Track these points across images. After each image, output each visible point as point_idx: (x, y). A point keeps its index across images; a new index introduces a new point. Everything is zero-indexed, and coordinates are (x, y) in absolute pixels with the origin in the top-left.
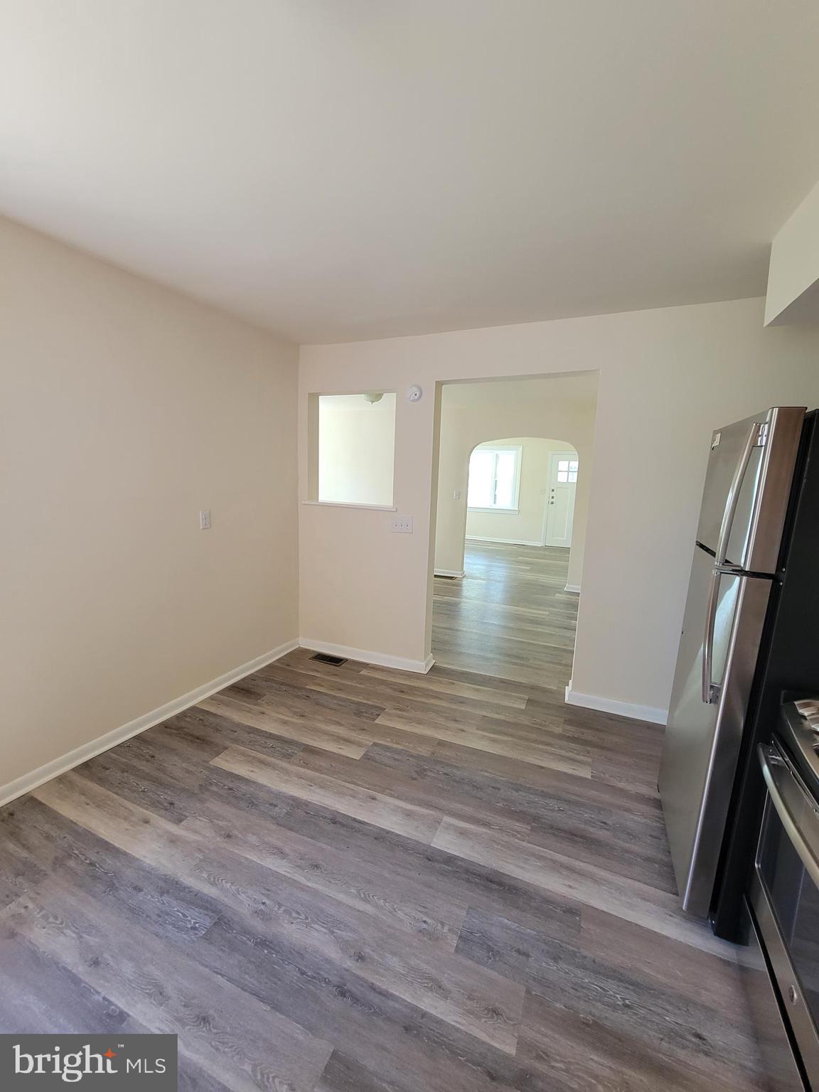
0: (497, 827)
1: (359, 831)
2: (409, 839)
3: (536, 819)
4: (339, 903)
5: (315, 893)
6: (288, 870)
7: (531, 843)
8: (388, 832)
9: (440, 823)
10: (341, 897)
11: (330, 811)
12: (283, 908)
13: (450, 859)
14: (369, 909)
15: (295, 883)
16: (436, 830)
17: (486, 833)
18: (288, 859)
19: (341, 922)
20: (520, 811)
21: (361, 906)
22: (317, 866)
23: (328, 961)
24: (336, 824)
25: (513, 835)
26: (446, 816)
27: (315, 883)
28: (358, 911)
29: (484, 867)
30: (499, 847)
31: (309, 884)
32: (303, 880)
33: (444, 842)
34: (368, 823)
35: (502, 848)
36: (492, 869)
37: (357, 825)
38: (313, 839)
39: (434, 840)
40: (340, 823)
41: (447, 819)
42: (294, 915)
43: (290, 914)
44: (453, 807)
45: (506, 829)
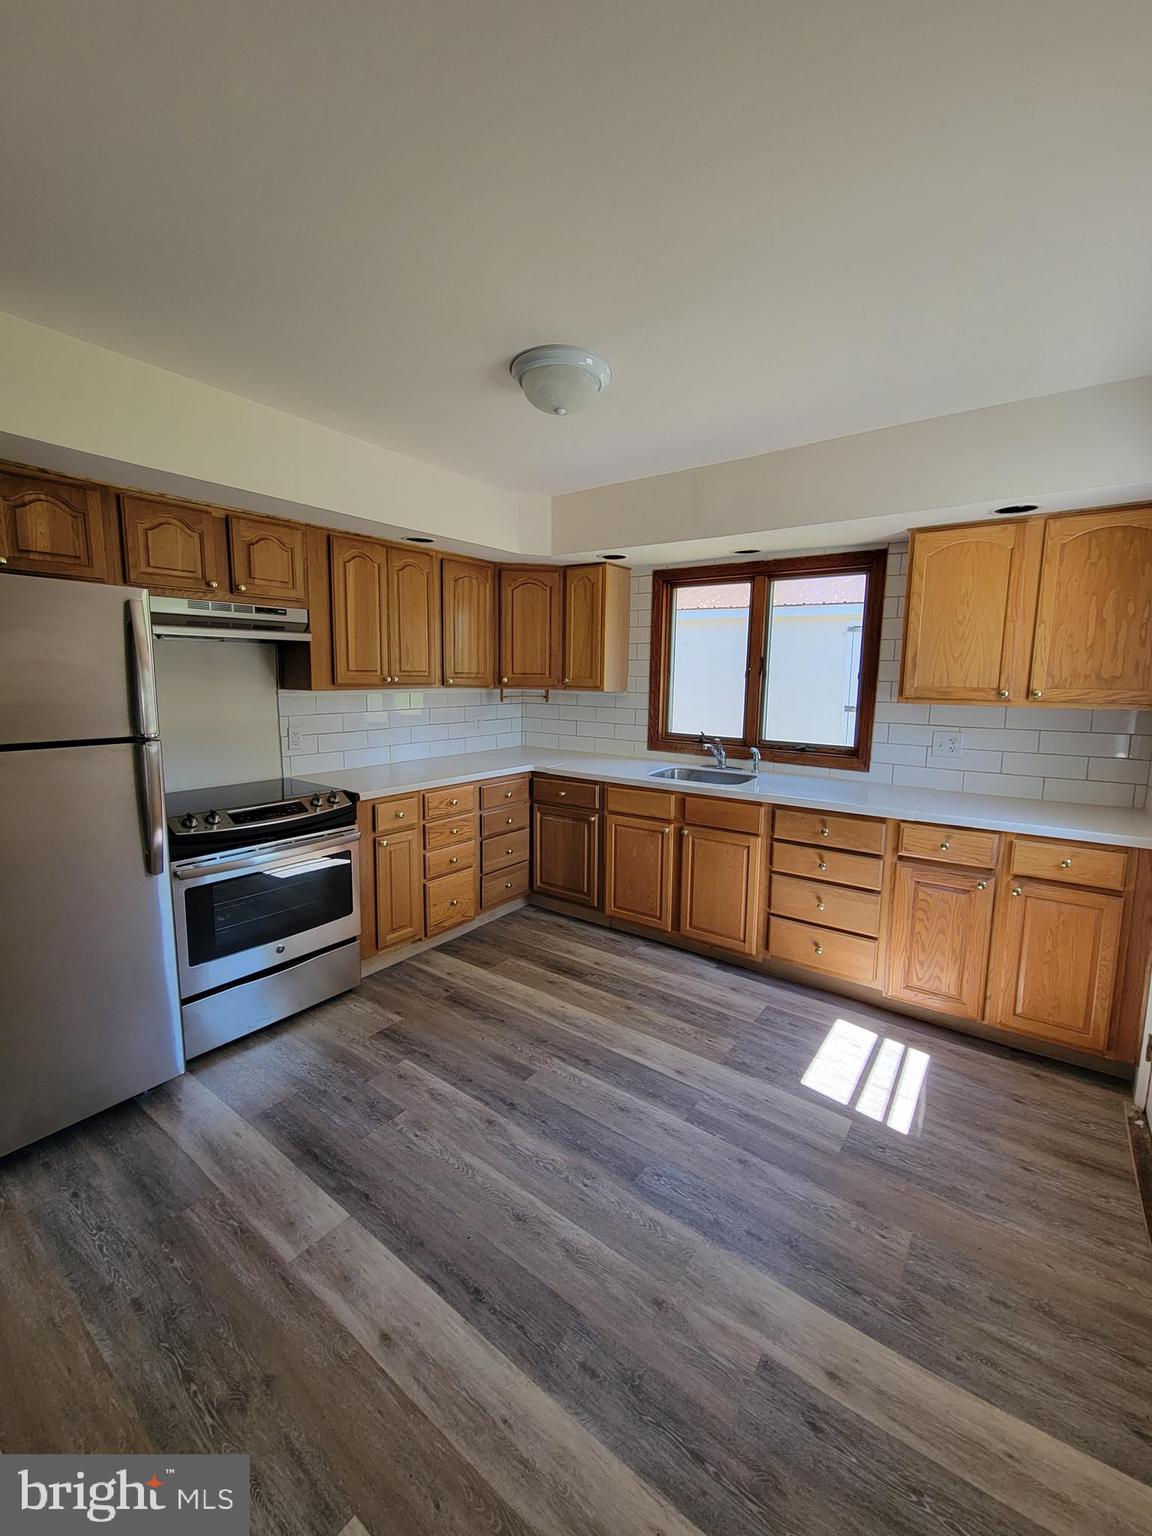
0: (231, 1222)
1: (443, 1265)
2: (375, 1234)
3: (157, 1224)
4: (499, 1170)
5: (524, 1185)
6: (557, 1220)
7: (215, 1188)
8: (397, 1251)
9: (307, 1251)
10: (494, 1174)
11: (478, 1324)
12: (563, 1176)
14: (468, 1157)
15: (549, 1202)
16: (322, 1240)
17: (256, 1217)
18: (558, 1238)
19: (502, 1151)
20: (161, 1242)
21: (475, 1162)
22: (518, 1218)
23: (519, 1125)
24: (476, 1289)
25: (224, 1204)
26: (288, 1260)
27: (522, 1196)
28: (479, 1157)
31: (531, 1197)
32: (539, 1203)
33: (326, 1217)
34: (422, 1277)
35: (261, 1190)
37: (442, 1278)
38: (518, 1265)
39: (339, 1222)
40: (467, 1288)
41: (286, 1251)
42: (551, 1168)
43: (554, 1168)
44: (258, 1279)
45: (221, 1216)
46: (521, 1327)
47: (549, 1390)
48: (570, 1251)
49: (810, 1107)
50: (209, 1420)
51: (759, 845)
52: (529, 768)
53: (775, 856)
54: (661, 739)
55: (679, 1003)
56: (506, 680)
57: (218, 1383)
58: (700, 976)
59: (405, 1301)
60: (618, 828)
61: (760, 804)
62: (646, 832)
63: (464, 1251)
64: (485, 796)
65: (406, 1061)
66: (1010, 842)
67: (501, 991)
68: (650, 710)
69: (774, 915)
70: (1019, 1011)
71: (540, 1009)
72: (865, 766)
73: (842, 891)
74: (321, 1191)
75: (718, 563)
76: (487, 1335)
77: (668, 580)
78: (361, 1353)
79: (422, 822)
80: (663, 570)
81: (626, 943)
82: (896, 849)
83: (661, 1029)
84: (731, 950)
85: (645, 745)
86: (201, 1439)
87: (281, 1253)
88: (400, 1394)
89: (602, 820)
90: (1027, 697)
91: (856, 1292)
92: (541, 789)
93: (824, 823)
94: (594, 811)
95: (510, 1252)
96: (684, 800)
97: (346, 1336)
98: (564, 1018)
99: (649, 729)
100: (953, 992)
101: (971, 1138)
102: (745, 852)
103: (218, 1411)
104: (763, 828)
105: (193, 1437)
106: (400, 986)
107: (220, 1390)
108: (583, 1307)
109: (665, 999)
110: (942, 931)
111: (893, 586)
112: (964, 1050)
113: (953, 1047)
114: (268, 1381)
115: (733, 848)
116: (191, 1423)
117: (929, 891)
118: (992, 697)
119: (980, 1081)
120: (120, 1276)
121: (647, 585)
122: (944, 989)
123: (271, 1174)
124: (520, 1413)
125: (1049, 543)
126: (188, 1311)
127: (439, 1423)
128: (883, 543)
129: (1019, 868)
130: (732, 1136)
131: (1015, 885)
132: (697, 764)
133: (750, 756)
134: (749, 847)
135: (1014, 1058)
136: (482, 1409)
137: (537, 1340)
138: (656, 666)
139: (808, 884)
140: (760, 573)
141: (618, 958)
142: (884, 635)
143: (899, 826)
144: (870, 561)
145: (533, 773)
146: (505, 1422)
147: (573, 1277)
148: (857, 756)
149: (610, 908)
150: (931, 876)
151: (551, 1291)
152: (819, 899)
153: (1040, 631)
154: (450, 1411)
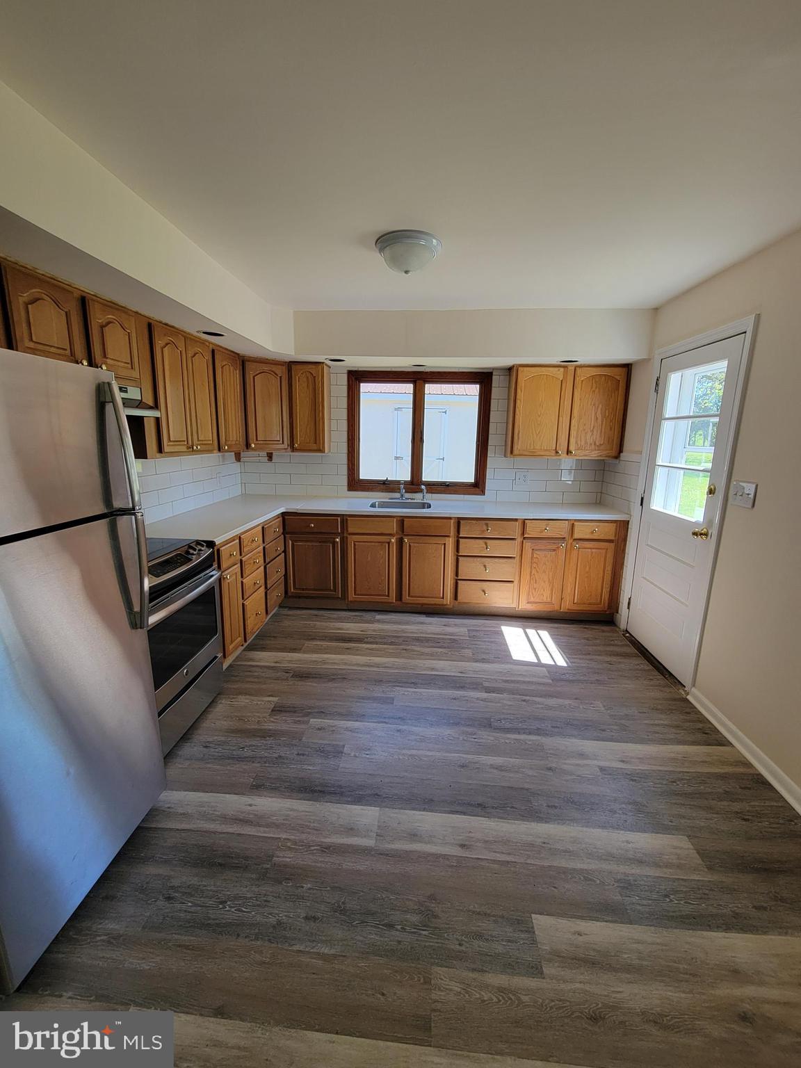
0: (313, 848)
1: (452, 803)
2: (402, 808)
3: (263, 876)
4: (429, 750)
6: (480, 759)
7: (277, 838)
8: (424, 810)
9: (377, 835)
11: (495, 817)
13: (359, 800)
14: (407, 752)
15: (468, 753)
16: (379, 826)
17: (325, 837)
18: (487, 765)
19: (422, 741)
20: (280, 883)
22: (462, 766)
24: (477, 804)
25: (295, 843)
26: (373, 845)
29: (327, 802)
30: (312, 825)
31: (458, 755)
32: (464, 756)
33: (367, 815)
34: (449, 813)
35: (309, 824)
36: (320, 802)
39: (378, 814)
40: (473, 806)
41: (369, 842)
44: (367, 863)
45: (303, 849)
46: (512, 807)
47: (546, 822)
48: (499, 768)
49: (526, 668)
50: (424, 933)
51: (450, 542)
52: (282, 510)
53: (461, 547)
54: (355, 483)
55: (428, 640)
56: (253, 446)
57: (408, 917)
58: (422, 623)
59: (454, 827)
60: (356, 543)
61: (450, 518)
62: (377, 544)
63: (454, 792)
64: (266, 533)
65: (311, 720)
66: (572, 524)
67: (324, 662)
68: (348, 465)
69: (459, 580)
70: (576, 601)
71: (358, 665)
72: (483, 493)
73: (496, 560)
74: (349, 806)
75: (393, 370)
76: (501, 818)
77: (357, 377)
78: (459, 859)
79: (240, 557)
80: (356, 371)
81: (368, 616)
82: (523, 534)
83: (432, 655)
84: (435, 604)
85: (346, 488)
86: (433, 942)
87: (364, 845)
88: (494, 861)
89: (342, 540)
90: (567, 454)
91: (604, 730)
92: (292, 524)
93: (487, 525)
94: (337, 534)
95: (475, 782)
96: (403, 521)
97: (445, 857)
98: (378, 665)
99: (348, 477)
100: (549, 600)
101: (586, 659)
102: (443, 546)
103: (424, 926)
104: (453, 532)
105: (427, 944)
106: (249, 680)
107: (414, 918)
108: (526, 786)
109: (417, 639)
110: (544, 572)
111: (497, 392)
112: (556, 625)
113: (551, 625)
114: (432, 898)
115: (435, 545)
116: (417, 940)
117: (538, 553)
118: (553, 454)
119: (571, 636)
120: (278, 914)
121: (344, 379)
122: (545, 600)
123: (303, 813)
124: (546, 836)
125: (577, 379)
126: (347, 900)
127: (522, 860)
128: (490, 368)
129: (576, 536)
130: (512, 692)
131: (574, 543)
132: (386, 498)
133: (421, 491)
134: (445, 544)
135: (573, 624)
136: (532, 845)
137: (523, 808)
138: (352, 436)
139: (479, 559)
140: (419, 379)
141: (371, 625)
142: (491, 420)
143: (524, 522)
144: (483, 378)
145: (283, 514)
146: (544, 843)
147: (510, 777)
148: (478, 486)
149: (351, 596)
150: (541, 545)
151: (508, 787)
152: (485, 566)
153: (573, 421)
154: (521, 853)
